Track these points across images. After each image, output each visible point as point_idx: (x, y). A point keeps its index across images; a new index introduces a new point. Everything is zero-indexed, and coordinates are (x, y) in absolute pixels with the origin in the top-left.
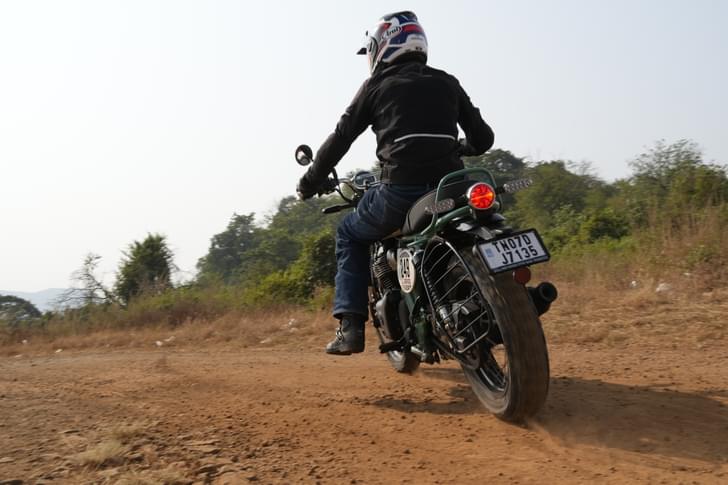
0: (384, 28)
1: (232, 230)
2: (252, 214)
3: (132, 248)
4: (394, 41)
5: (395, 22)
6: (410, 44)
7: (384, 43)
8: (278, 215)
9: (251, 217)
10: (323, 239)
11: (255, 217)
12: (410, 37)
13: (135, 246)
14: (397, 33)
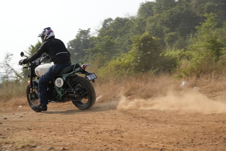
0: (44, 32)
1: (78, 38)
2: (89, 29)
3: (30, 49)
4: (47, 35)
5: (47, 30)
6: (51, 35)
7: (45, 35)
8: (102, 29)
9: (88, 31)
10: (144, 38)
11: (90, 30)
12: (51, 33)
13: (31, 48)
14: (48, 33)
